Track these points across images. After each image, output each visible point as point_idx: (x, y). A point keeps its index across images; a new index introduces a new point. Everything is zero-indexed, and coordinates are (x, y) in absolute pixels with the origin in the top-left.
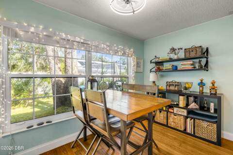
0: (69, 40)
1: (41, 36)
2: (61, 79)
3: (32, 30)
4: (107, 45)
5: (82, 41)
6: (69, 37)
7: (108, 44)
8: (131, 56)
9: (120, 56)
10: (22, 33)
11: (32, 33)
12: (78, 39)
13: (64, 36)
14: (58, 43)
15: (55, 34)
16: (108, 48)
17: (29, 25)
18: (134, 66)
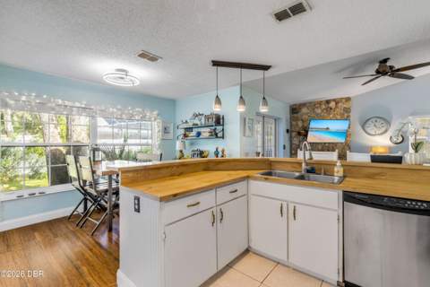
0: (66, 106)
1: (33, 104)
2: (61, 148)
3: (24, 98)
4: (117, 109)
5: (83, 106)
6: (67, 103)
7: (119, 107)
8: (155, 120)
9: (138, 120)
10: (12, 102)
11: (24, 101)
12: (78, 104)
13: (60, 102)
14: (53, 109)
15: (50, 101)
16: (119, 113)
17: (21, 94)
18: (159, 131)
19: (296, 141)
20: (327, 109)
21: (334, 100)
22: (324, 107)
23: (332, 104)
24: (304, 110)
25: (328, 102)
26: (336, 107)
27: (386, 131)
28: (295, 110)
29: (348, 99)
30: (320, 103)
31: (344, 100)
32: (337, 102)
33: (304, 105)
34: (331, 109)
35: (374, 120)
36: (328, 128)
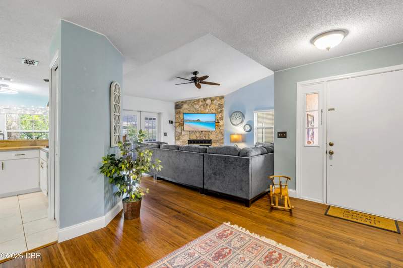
19: (179, 130)
20: (203, 105)
21: (210, 98)
22: (201, 103)
23: (208, 101)
24: (185, 106)
25: (205, 99)
26: (212, 103)
27: (242, 122)
28: (178, 106)
29: (222, 97)
30: (198, 101)
31: (218, 98)
32: (212, 99)
33: (185, 102)
34: (207, 105)
35: (235, 114)
36: (199, 120)
